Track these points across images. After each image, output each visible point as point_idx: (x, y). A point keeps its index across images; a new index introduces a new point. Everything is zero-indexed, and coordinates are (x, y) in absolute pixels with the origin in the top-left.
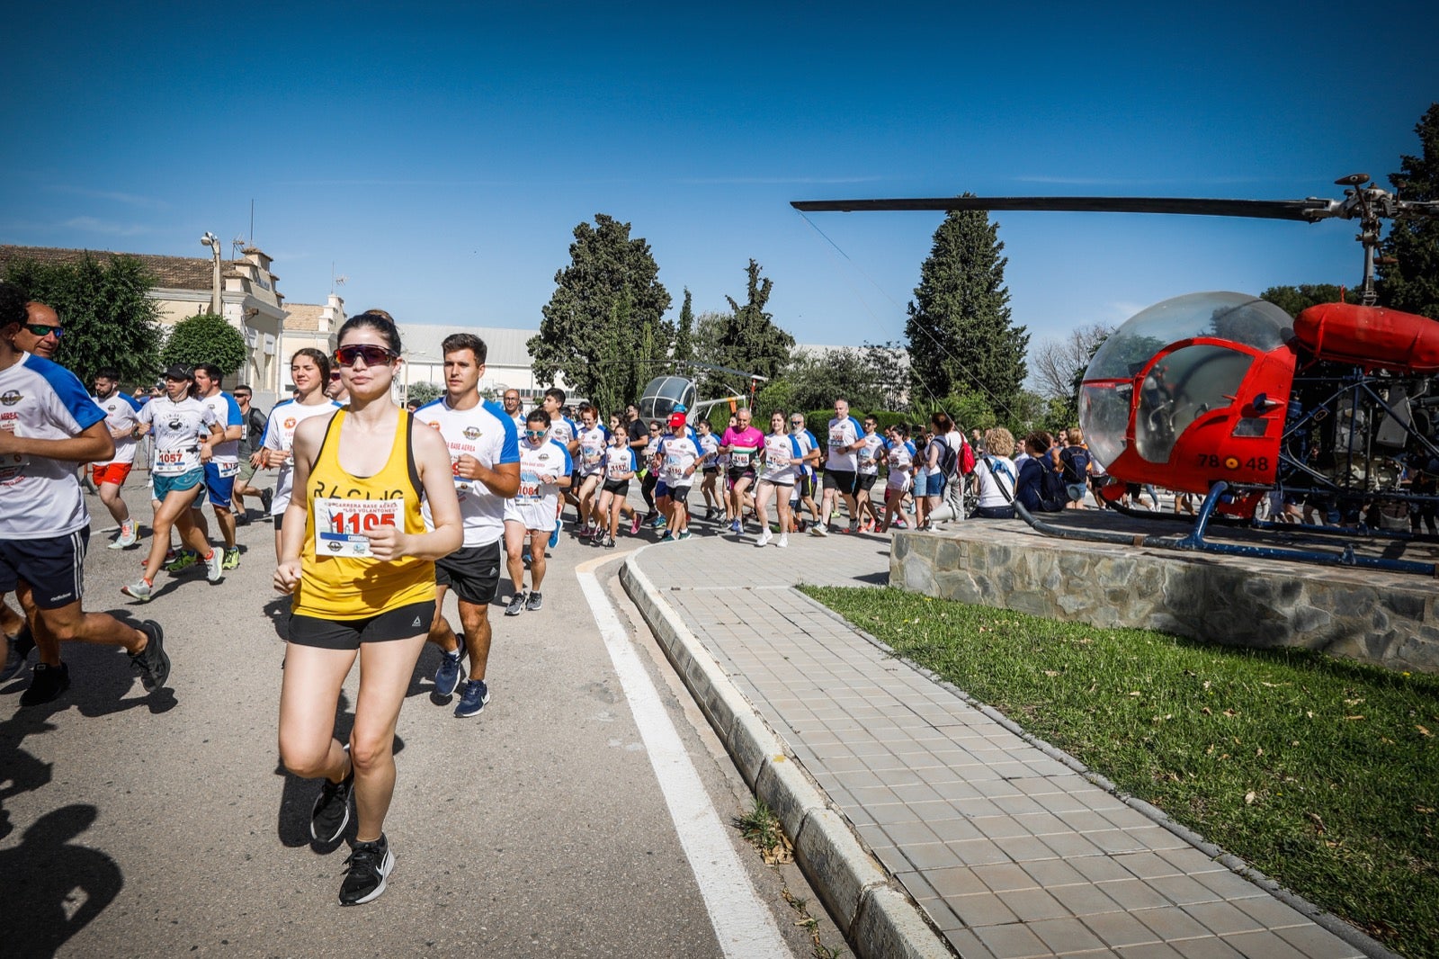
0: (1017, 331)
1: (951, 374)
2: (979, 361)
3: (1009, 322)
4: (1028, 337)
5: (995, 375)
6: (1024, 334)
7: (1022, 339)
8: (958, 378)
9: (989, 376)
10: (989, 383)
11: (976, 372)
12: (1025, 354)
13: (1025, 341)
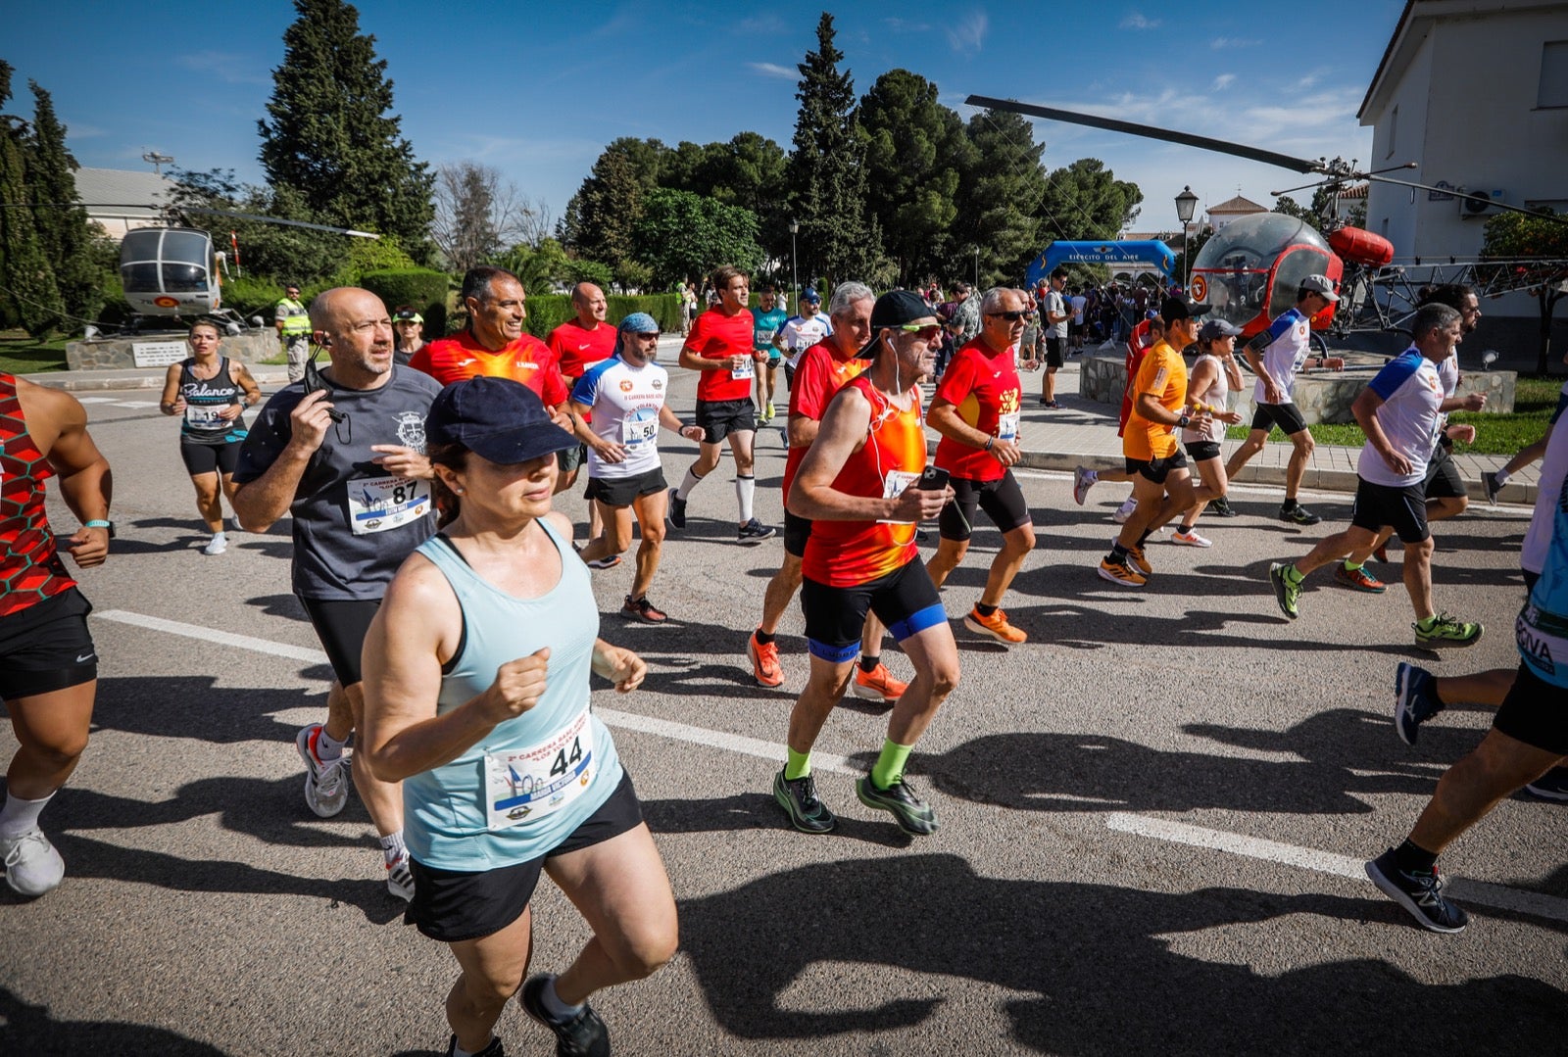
0: (419, 168)
1: (348, 215)
2: (385, 200)
3: (411, 157)
4: (435, 175)
5: (406, 217)
6: (426, 171)
7: (427, 176)
8: (361, 219)
9: (399, 219)
10: (399, 225)
11: (381, 214)
12: (432, 194)
13: (431, 179)
